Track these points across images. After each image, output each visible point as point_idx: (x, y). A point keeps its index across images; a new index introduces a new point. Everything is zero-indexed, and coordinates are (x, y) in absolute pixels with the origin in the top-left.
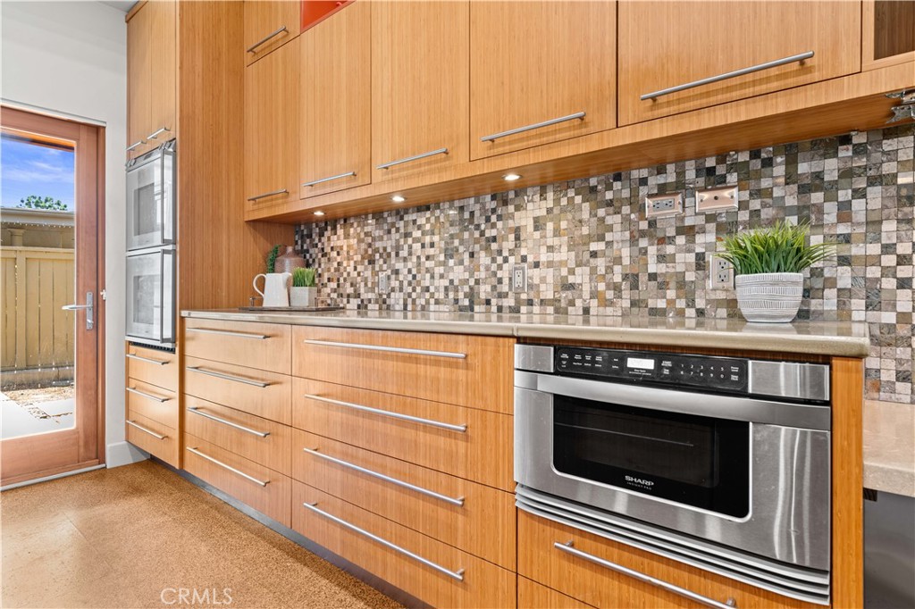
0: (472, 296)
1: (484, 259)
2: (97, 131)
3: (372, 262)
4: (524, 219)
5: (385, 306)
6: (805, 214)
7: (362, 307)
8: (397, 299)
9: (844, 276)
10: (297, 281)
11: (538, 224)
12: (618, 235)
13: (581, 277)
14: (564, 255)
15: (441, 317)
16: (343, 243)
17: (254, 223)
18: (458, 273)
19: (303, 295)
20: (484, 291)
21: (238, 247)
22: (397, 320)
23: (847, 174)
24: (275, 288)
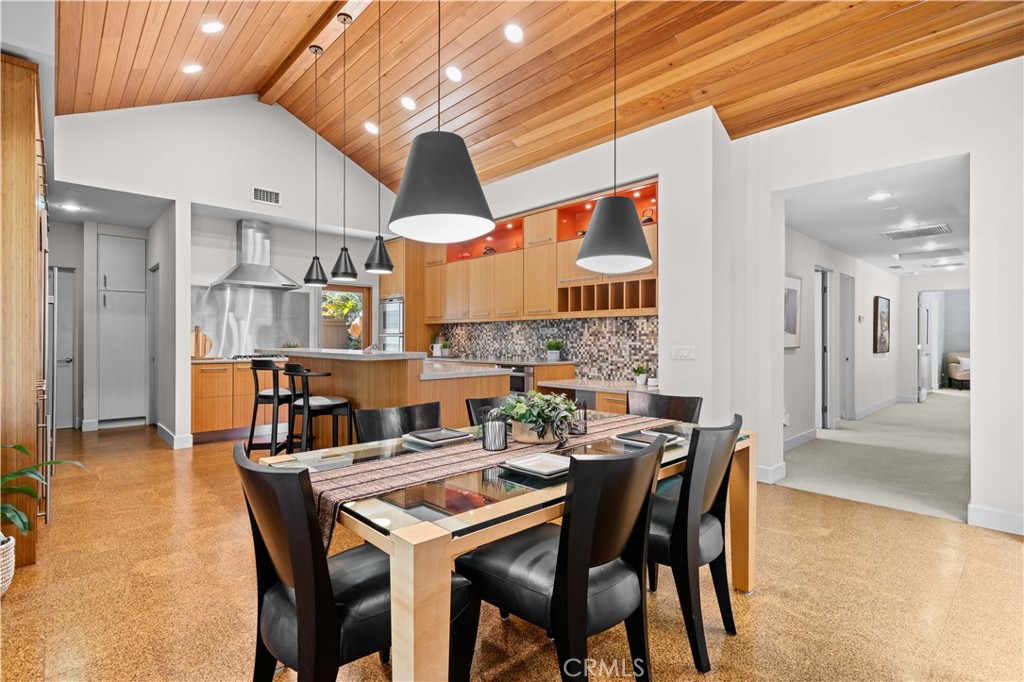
0: (500, 352)
1: (504, 342)
2: (369, 289)
3: (470, 340)
4: (514, 330)
5: (475, 356)
6: (567, 336)
7: (467, 356)
8: (478, 353)
9: (572, 350)
10: (444, 347)
11: (517, 333)
12: (534, 337)
13: (526, 349)
14: (523, 342)
15: (492, 359)
16: (460, 332)
17: (428, 325)
18: (497, 346)
19: (446, 352)
20: (504, 351)
21: (423, 335)
22: (479, 360)
23: (573, 328)
24: (437, 349)
